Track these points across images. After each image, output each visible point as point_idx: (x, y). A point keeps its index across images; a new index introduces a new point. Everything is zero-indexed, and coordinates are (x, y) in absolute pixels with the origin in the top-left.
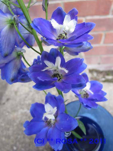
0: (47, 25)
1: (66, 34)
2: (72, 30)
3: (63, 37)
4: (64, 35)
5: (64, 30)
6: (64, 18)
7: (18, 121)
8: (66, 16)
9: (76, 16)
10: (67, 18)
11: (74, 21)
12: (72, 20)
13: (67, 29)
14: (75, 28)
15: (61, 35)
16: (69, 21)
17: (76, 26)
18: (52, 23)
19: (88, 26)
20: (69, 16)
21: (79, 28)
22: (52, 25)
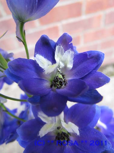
1: (63, 76)
2: (70, 66)
3: (61, 81)
4: (60, 76)
5: (58, 69)
6: (55, 51)
8: (57, 47)
9: (69, 43)
10: (59, 50)
11: (69, 52)
12: (66, 52)
13: (62, 65)
14: (73, 61)
15: (57, 79)
16: (62, 54)
17: (74, 58)
18: (38, 62)
19: (93, 57)
20: (62, 46)
21: (79, 61)
22: (38, 65)
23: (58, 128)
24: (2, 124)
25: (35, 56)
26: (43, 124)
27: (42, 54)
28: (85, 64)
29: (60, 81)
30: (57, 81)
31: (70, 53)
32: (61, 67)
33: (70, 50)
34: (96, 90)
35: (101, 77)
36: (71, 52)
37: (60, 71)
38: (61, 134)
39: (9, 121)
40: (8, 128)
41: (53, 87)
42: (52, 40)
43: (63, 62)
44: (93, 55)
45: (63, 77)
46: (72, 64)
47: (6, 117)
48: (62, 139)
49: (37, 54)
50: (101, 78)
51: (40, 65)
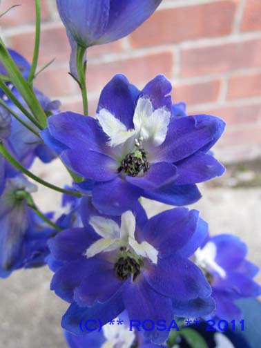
0: (89, 129)
1: (143, 154)
2: (160, 138)
3: (137, 164)
4: (138, 154)
5: (136, 140)
6: (135, 107)
7: (40, 313)
8: (140, 101)
9: (166, 96)
10: (143, 105)
11: (162, 112)
12: (156, 111)
13: (145, 134)
14: (166, 131)
15: (131, 158)
16: (148, 114)
17: (170, 124)
18: (101, 123)
19: (204, 127)
20: (149, 100)
21: (177, 131)
22: (102, 128)
23: (122, 249)
24: (24, 231)
25: (98, 112)
26: (96, 237)
27: (111, 110)
28: (187, 138)
29: (136, 162)
30: (130, 162)
31: (164, 115)
32: (142, 138)
33: (163, 109)
34: (196, 186)
35: (210, 164)
36: (165, 112)
37: (138, 144)
38: (126, 260)
39: (36, 230)
40: (33, 243)
41: (123, 172)
42: (133, 86)
43: (148, 129)
44: (205, 123)
45: (143, 156)
46: (165, 136)
47: (32, 222)
48: (126, 269)
49: (103, 108)
50: (210, 166)
51: (105, 130)
